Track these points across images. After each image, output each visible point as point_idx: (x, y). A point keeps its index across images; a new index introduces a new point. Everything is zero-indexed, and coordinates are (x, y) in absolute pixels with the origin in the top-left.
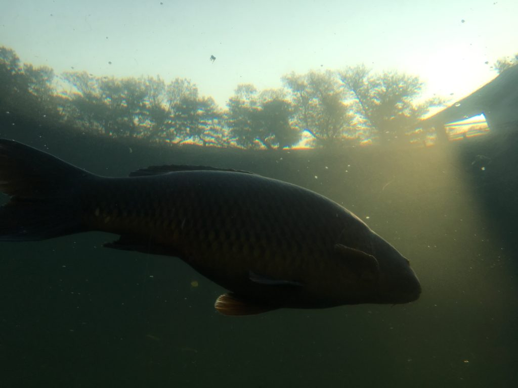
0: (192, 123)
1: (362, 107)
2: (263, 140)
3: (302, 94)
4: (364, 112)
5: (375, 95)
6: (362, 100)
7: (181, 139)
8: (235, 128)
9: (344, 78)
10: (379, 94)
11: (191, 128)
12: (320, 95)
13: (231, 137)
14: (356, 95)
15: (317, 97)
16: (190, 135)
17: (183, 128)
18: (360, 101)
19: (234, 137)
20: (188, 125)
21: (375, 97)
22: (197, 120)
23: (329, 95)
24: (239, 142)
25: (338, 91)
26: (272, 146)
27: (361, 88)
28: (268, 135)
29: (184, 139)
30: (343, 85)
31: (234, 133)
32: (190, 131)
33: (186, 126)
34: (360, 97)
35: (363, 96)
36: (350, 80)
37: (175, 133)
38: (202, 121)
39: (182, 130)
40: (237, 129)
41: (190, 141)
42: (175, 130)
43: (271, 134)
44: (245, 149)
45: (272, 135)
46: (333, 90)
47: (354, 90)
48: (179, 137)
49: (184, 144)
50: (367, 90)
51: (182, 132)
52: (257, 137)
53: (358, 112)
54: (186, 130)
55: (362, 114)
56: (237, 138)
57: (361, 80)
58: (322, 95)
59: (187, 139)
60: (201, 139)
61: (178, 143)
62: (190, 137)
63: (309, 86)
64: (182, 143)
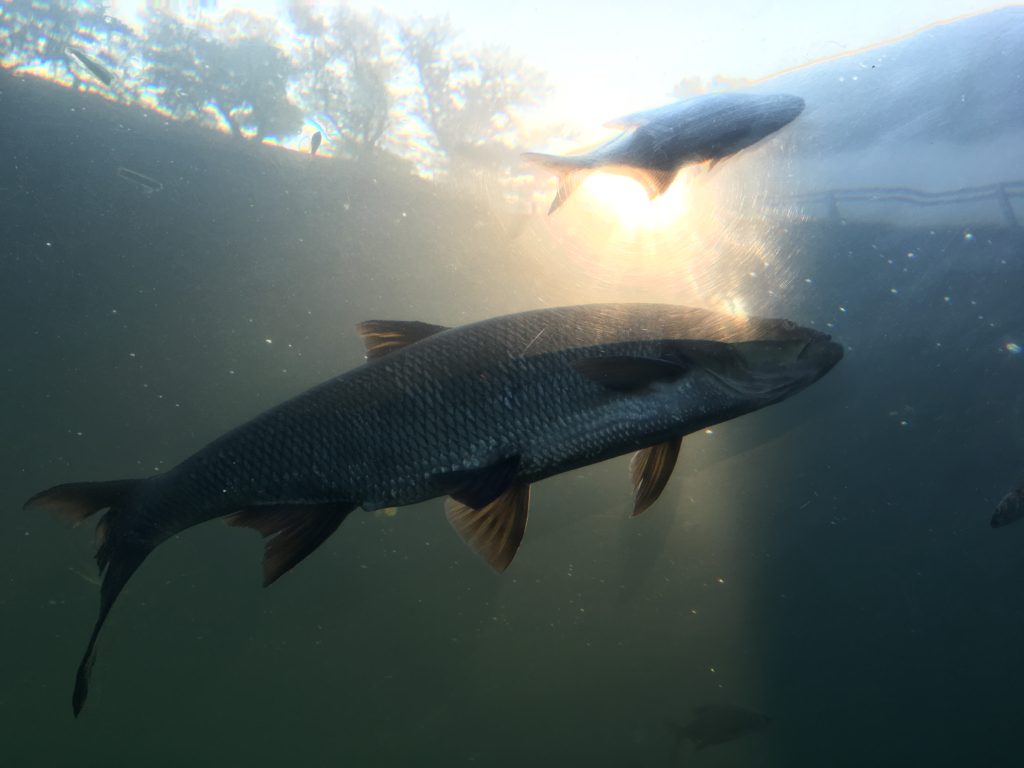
0: (56, 29)
1: (426, 106)
2: (225, 111)
3: (316, 45)
4: (429, 115)
5: (459, 87)
6: (430, 90)
7: (20, 61)
8: (161, 66)
9: (405, 36)
10: (466, 86)
11: (50, 41)
12: (352, 59)
13: (147, 84)
14: (421, 75)
15: (346, 61)
16: (45, 57)
17: (29, 36)
18: (426, 89)
19: (156, 84)
20: (46, 32)
21: (456, 91)
22: (71, 24)
23: (369, 64)
24: (164, 99)
25: (387, 59)
26: (242, 130)
27: (435, 65)
28: (237, 104)
29: (28, 64)
30: (399, 50)
31: (156, 78)
32: (47, 48)
33: (38, 34)
34: (427, 82)
35: (434, 82)
36: (415, 43)
37: (9, 41)
38: (83, 30)
39: (28, 42)
40: (166, 68)
41: (41, 69)
42: (11, 36)
43: (244, 103)
44: (175, 117)
45: (246, 106)
46: (378, 54)
47: (420, 66)
48: (18, 54)
49: (27, 76)
50: (445, 73)
51: (26, 45)
52: (213, 100)
53: (417, 112)
54: (35, 42)
55: (424, 119)
56: (161, 90)
57: (437, 48)
58: (356, 59)
59: (35, 65)
60: (69, 71)
61: (12, 68)
62: (43, 62)
63: (332, 30)
64: (22, 70)
